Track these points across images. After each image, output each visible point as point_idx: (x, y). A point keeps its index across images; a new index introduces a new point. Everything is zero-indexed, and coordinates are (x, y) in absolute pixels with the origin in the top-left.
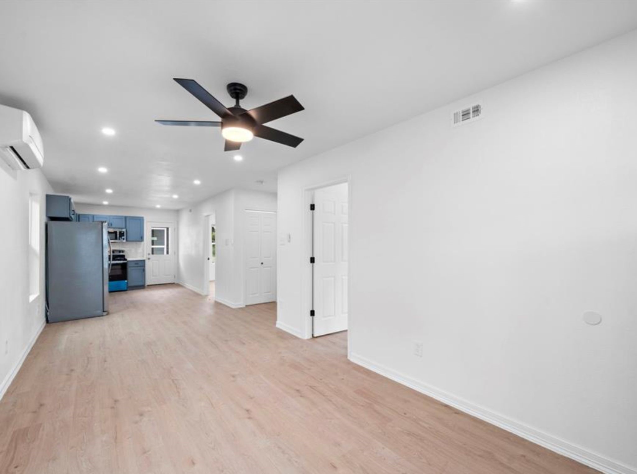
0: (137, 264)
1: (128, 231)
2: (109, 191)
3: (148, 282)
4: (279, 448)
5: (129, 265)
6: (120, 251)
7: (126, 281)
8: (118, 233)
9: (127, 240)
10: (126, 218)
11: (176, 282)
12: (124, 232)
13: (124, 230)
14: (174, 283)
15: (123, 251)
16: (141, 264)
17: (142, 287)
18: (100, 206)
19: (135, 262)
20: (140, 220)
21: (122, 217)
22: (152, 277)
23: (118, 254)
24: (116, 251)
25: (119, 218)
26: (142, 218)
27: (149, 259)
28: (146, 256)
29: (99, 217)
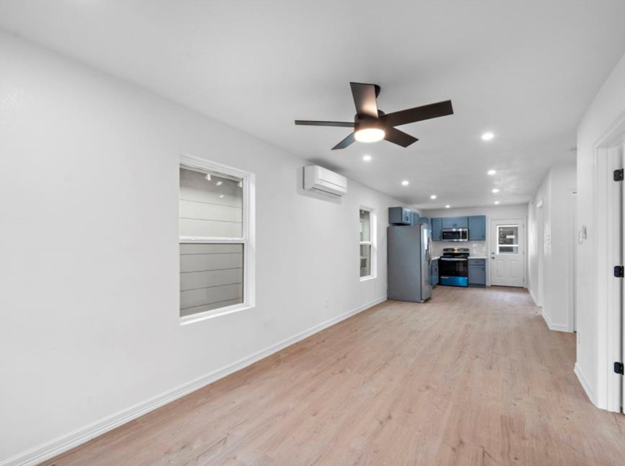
0: (477, 262)
1: (470, 230)
2: (433, 197)
3: (488, 284)
4: (359, 458)
5: (470, 263)
6: (464, 250)
7: (466, 278)
8: (461, 234)
9: (469, 240)
10: (468, 218)
11: (525, 287)
12: (466, 232)
13: (466, 230)
14: (522, 288)
15: (467, 250)
16: (482, 263)
17: (482, 286)
18: (444, 210)
19: (476, 260)
20: (482, 219)
21: (465, 217)
22: (496, 278)
23: (463, 252)
24: (462, 249)
25: (463, 218)
26: (484, 217)
27: (493, 258)
28: (487, 255)
29: (447, 219)
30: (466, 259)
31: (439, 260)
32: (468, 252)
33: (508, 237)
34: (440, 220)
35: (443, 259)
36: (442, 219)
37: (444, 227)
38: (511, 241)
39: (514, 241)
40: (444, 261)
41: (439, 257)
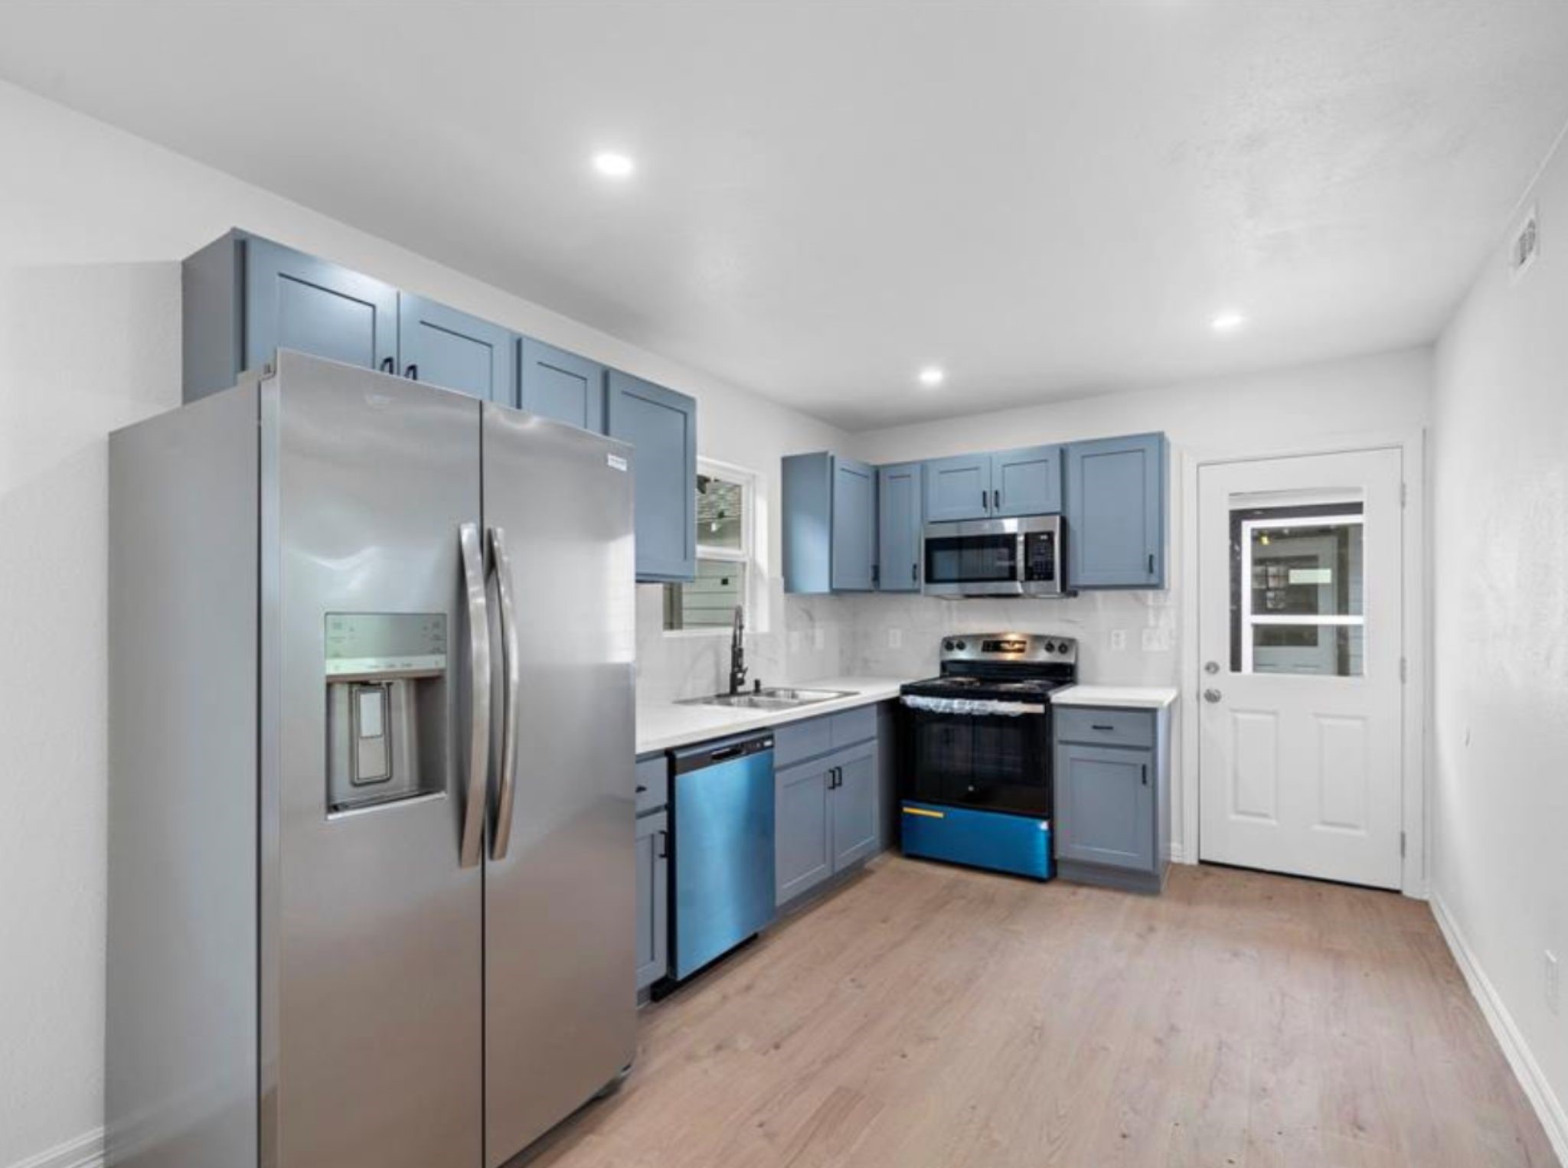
0: (1106, 727)
1: (1074, 524)
3: (1182, 851)
5: (1062, 729)
6: (1049, 644)
7: (1044, 825)
8: (1020, 549)
9: (1068, 585)
10: (1063, 452)
12: (1053, 535)
13: (1053, 524)
14: (1398, 892)
15: (1065, 646)
16: (1128, 735)
17: (1139, 880)
20: (1144, 456)
21: (1051, 447)
22: (1233, 817)
23: (1043, 656)
24: (1037, 638)
25: (1036, 458)
26: (1159, 438)
27: (1212, 697)
28: (1176, 681)
29: (954, 468)
30: (1039, 709)
31: (892, 708)
32: (1068, 659)
33: (1299, 576)
34: (915, 473)
35: (912, 700)
36: (924, 466)
37: (934, 514)
38: (1305, 599)
39: (1325, 600)
40: (917, 711)
41: (889, 690)
